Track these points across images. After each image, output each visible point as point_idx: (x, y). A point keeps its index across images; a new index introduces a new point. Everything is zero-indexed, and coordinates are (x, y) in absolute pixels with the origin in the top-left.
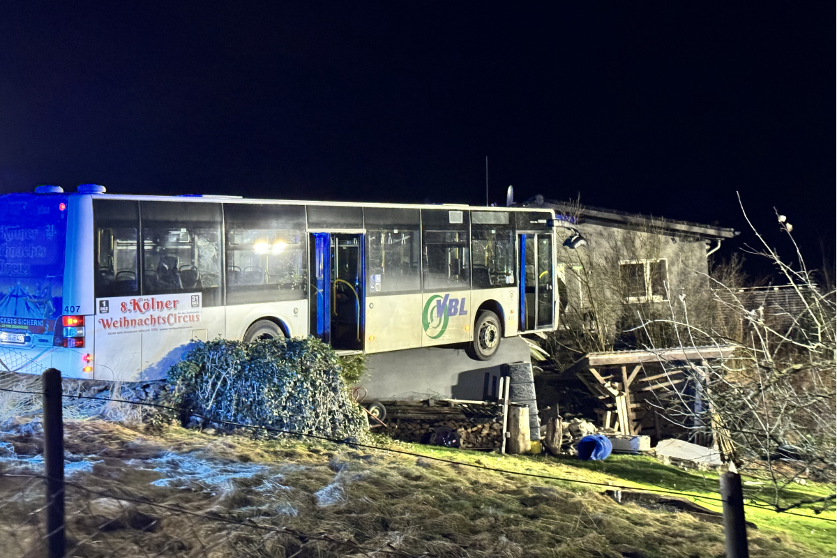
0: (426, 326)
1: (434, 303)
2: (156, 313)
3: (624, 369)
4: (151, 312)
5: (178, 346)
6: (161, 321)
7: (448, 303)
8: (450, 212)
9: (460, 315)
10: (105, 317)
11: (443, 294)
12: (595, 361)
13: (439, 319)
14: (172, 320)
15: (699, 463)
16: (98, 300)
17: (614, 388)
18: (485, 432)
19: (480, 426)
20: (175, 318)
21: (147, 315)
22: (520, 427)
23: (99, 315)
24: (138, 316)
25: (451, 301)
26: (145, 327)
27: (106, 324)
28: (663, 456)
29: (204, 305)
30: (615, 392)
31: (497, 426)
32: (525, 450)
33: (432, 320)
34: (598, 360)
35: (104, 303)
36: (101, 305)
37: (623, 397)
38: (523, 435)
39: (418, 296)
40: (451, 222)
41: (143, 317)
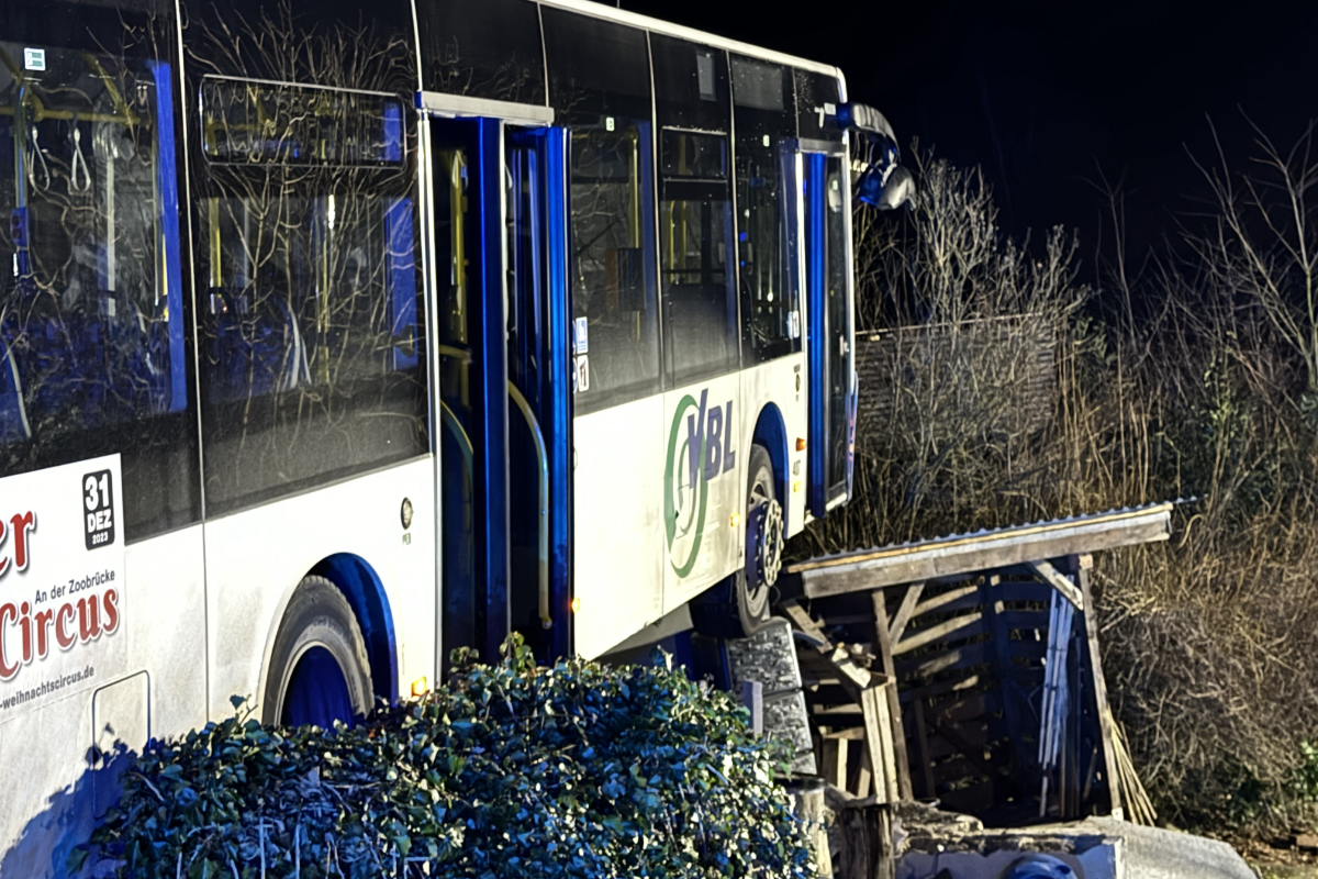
0: (671, 529)
3: (880, 599)
7: (706, 425)
8: (696, 53)
9: (724, 469)
11: (698, 392)
12: (821, 583)
13: (692, 493)
17: (859, 663)
20: (25, 622)
25: (711, 418)
30: (861, 676)
33: (682, 501)
34: (827, 577)
37: (880, 690)
40: (701, 95)
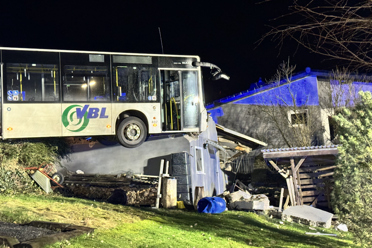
0: (67, 124)
1: (74, 109)
3: (292, 161)
7: (88, 110)
8: (90, 55)
9: (100, 118)
11: (83, 105)
13: (79, 120)
15: (310, 221)
17: (285, 173)
18: (146, 194)
19: (144, 190)
22: (168, 191)
25: (91, 109)
28: (286, 215)
30: (286, 176)
31: (154, 190)
32: (171, 206)
33: (72, 120)
37: (291, 179)
38: (169, 196)
39: (58, 105)
40: (90, 61)
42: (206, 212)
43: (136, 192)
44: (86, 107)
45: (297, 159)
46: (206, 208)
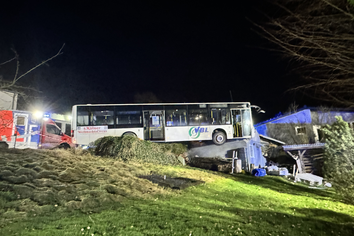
0: (191, 135)
1: (194, 129)
2: (94, 130)
3: (299, 151)
4: (92, 130)
5: (101, 137)
6: (95, 132)
7: (200, 129)
8: (200, 105)
9: (205, 132)
10: (79, 131)
13: (196, 133)
14: (98, 132)
15: (310, 181)
16: (78, 127)
18: (227, 167)
19: (226, 165)
21: (91, 130)
22: (237, 165)
23: (78, 130)
24: (88, 130)
25: (201, 129)
26: (90, 133)
27: (80, 132)
28: (297, 178)
29: (108, 128)
31: (230, 165)
32: (239, 172)
33: (193, 133)
35: (79, 128)
36: (78, 128)
38: (238, 168)
39: (187, 127)
40: (200, 107)
41: (90, 131)
42: (256, 176)
43: (222, 165)
44: (199, 128)
45: (302, 151)
46: (256, 174)
